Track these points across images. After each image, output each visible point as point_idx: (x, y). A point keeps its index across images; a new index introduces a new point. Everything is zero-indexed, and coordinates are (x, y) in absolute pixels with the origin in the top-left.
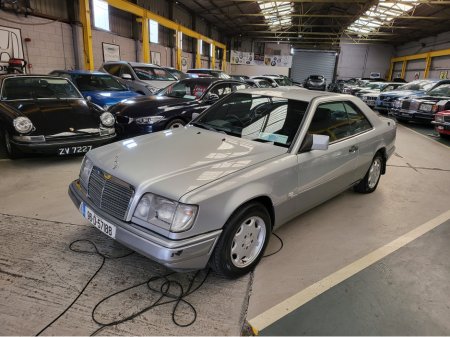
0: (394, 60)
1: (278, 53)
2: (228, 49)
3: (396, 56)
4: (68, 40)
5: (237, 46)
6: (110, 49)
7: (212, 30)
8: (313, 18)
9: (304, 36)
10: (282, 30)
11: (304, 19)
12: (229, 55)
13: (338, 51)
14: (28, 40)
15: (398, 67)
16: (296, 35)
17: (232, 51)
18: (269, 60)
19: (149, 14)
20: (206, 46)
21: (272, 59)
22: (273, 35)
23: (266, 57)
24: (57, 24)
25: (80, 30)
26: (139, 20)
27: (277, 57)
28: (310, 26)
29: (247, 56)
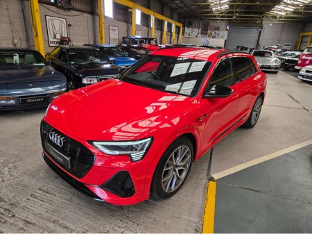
0: (302, 34)
1: (218, 29)
2: (184, 27)
3: (304, 31)
4: (90, 25)
5: (190, 25)
6: (113, 30)
7: (174, 15)
8: (244, 5)
9: (237, 17)
10: (222, 13)
11: (238, 6)
12: (184, 30)
13: (261, 27)
14: (70, 25)
15: (305, 40)
16: (232, 17)
17: (186, 29)
18: (211, 34)
19: (136, 6)
20: (170, 25)
21: (213, 34)
22: (215, 16)
23: (209, 32)
24: (85, 15)
25: (97, 18)
26: (130, 10)
27: (217, 32)
28: (242, 10)
29: (196, 31)
